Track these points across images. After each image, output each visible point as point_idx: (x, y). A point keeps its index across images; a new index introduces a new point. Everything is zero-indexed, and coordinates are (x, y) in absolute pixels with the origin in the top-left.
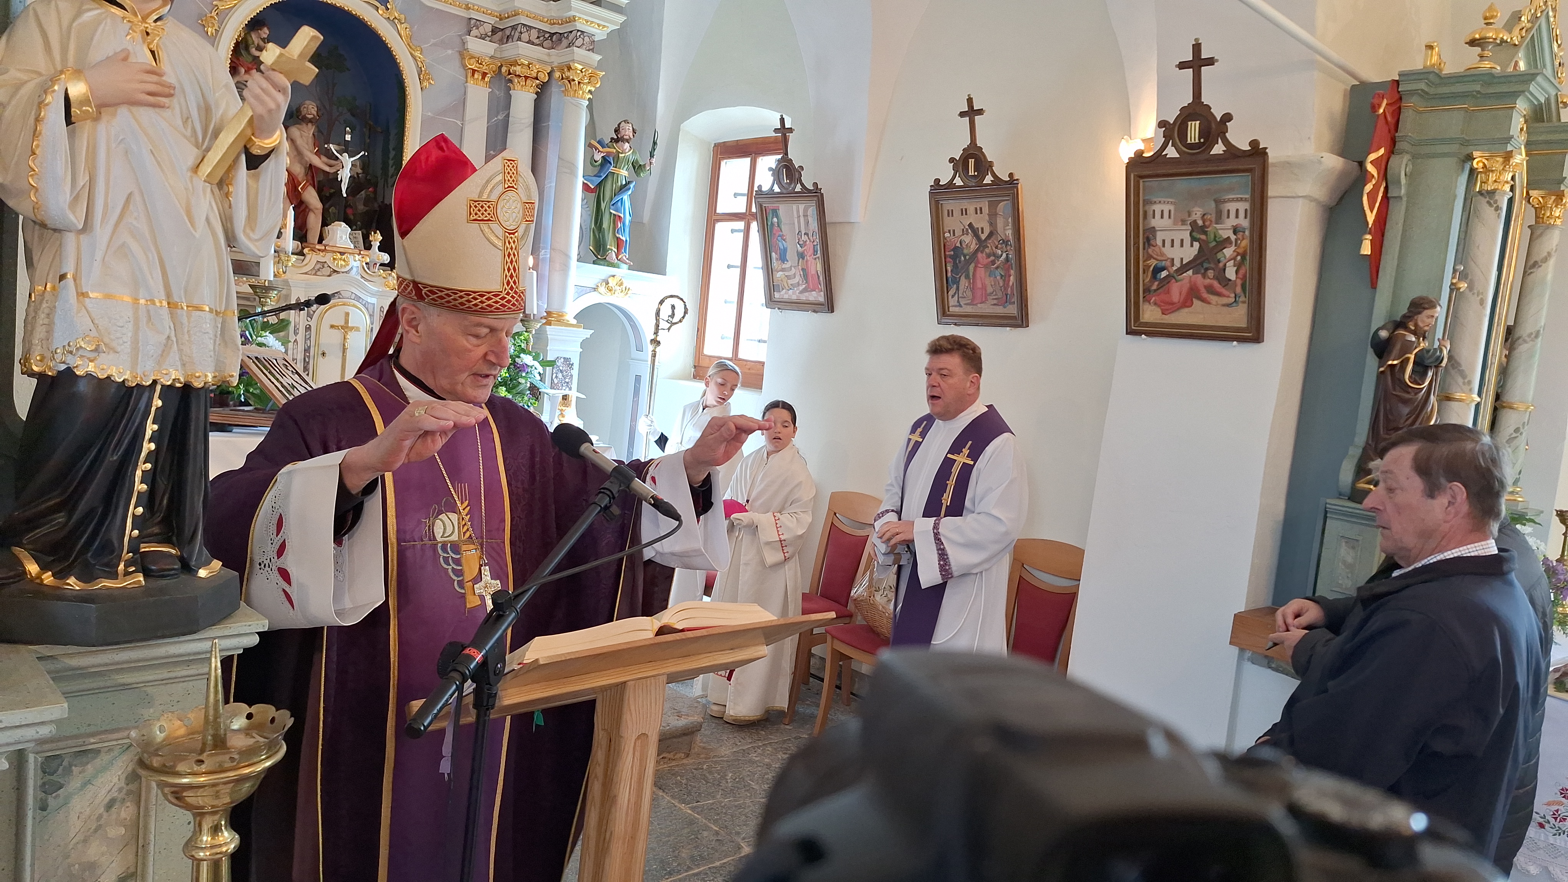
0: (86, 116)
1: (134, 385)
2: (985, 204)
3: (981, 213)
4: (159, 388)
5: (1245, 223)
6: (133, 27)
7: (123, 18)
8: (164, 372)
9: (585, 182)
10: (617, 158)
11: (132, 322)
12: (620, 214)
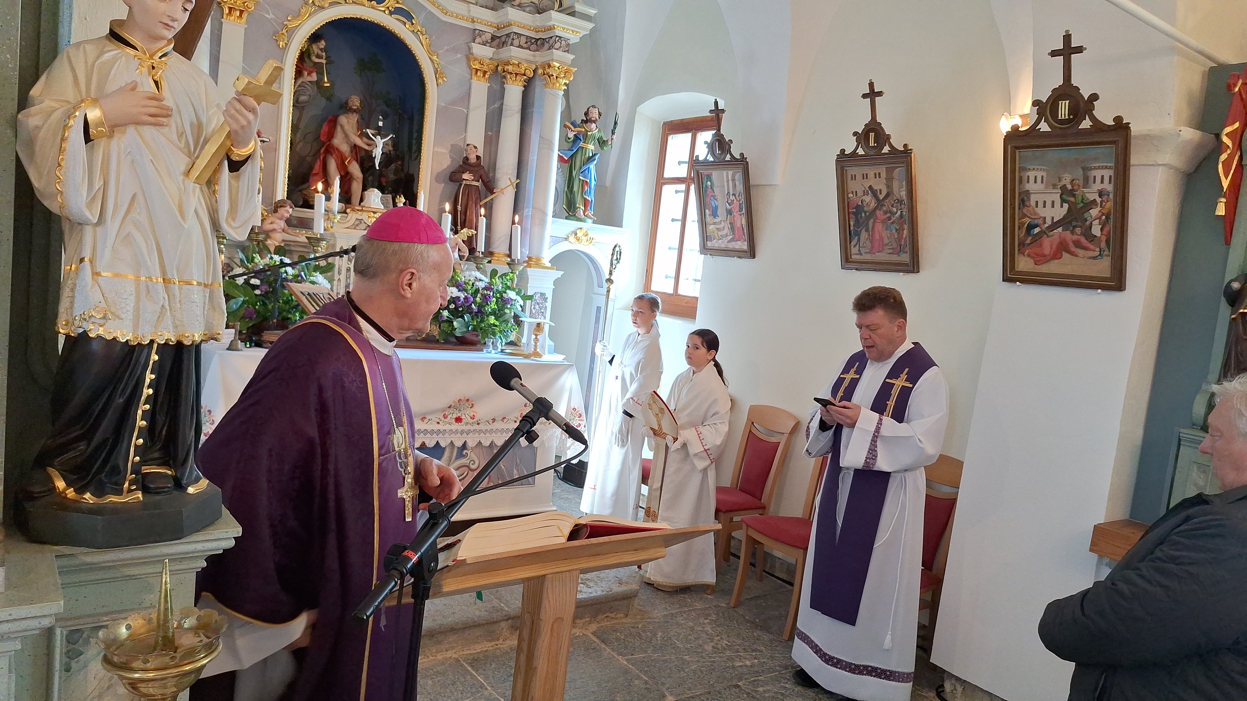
0: (101, 135)
1: (136, 343)
2: (882, 170)
3: (880, 177)
4: (155, 346)
5: (1109, 187)
6: (142, 63)
7: (135, 56)
8: (159, 334)
9: (561, 155)
10: (586, 136)
11: (134, 295)
12: (587, 180)
